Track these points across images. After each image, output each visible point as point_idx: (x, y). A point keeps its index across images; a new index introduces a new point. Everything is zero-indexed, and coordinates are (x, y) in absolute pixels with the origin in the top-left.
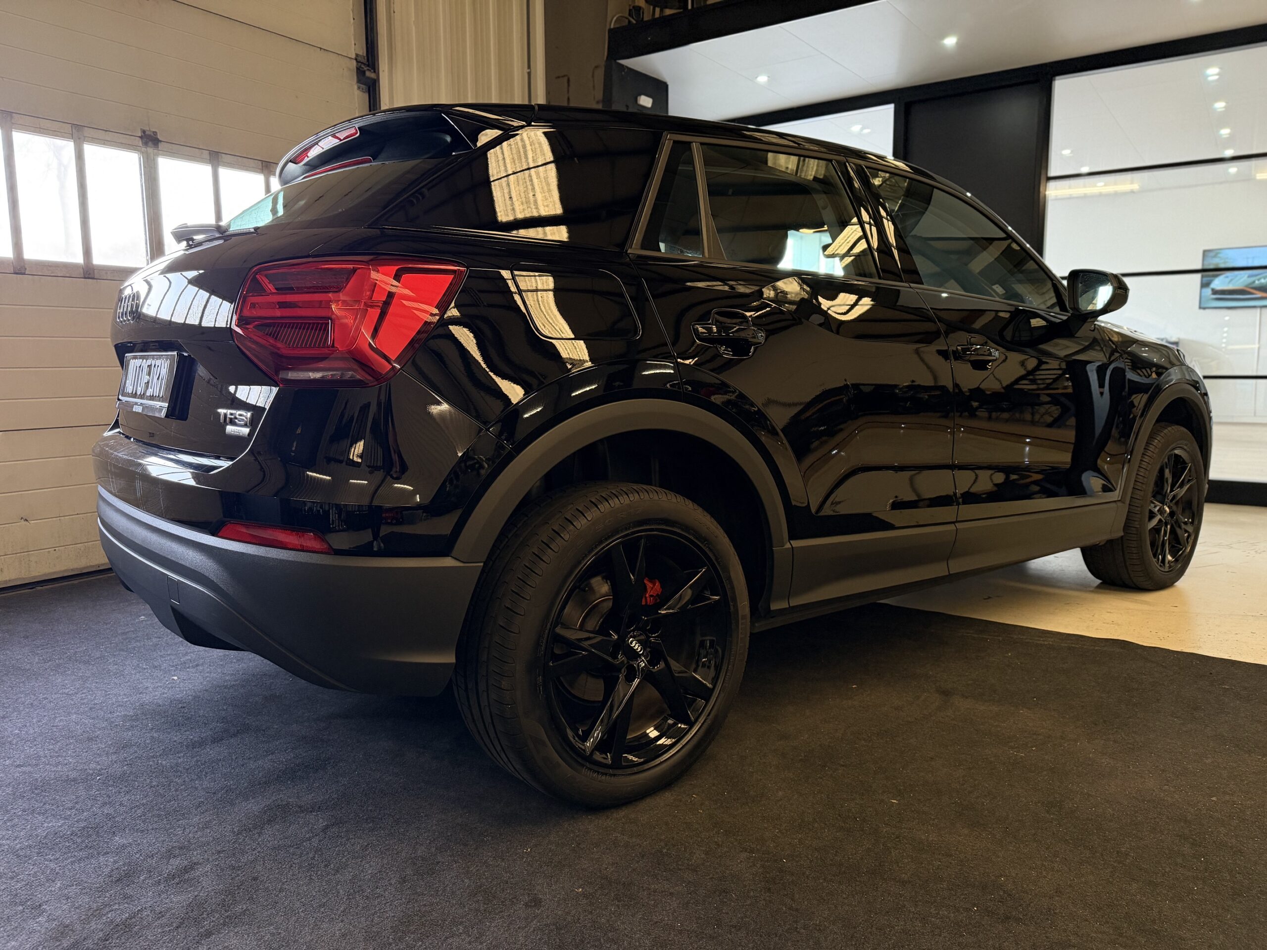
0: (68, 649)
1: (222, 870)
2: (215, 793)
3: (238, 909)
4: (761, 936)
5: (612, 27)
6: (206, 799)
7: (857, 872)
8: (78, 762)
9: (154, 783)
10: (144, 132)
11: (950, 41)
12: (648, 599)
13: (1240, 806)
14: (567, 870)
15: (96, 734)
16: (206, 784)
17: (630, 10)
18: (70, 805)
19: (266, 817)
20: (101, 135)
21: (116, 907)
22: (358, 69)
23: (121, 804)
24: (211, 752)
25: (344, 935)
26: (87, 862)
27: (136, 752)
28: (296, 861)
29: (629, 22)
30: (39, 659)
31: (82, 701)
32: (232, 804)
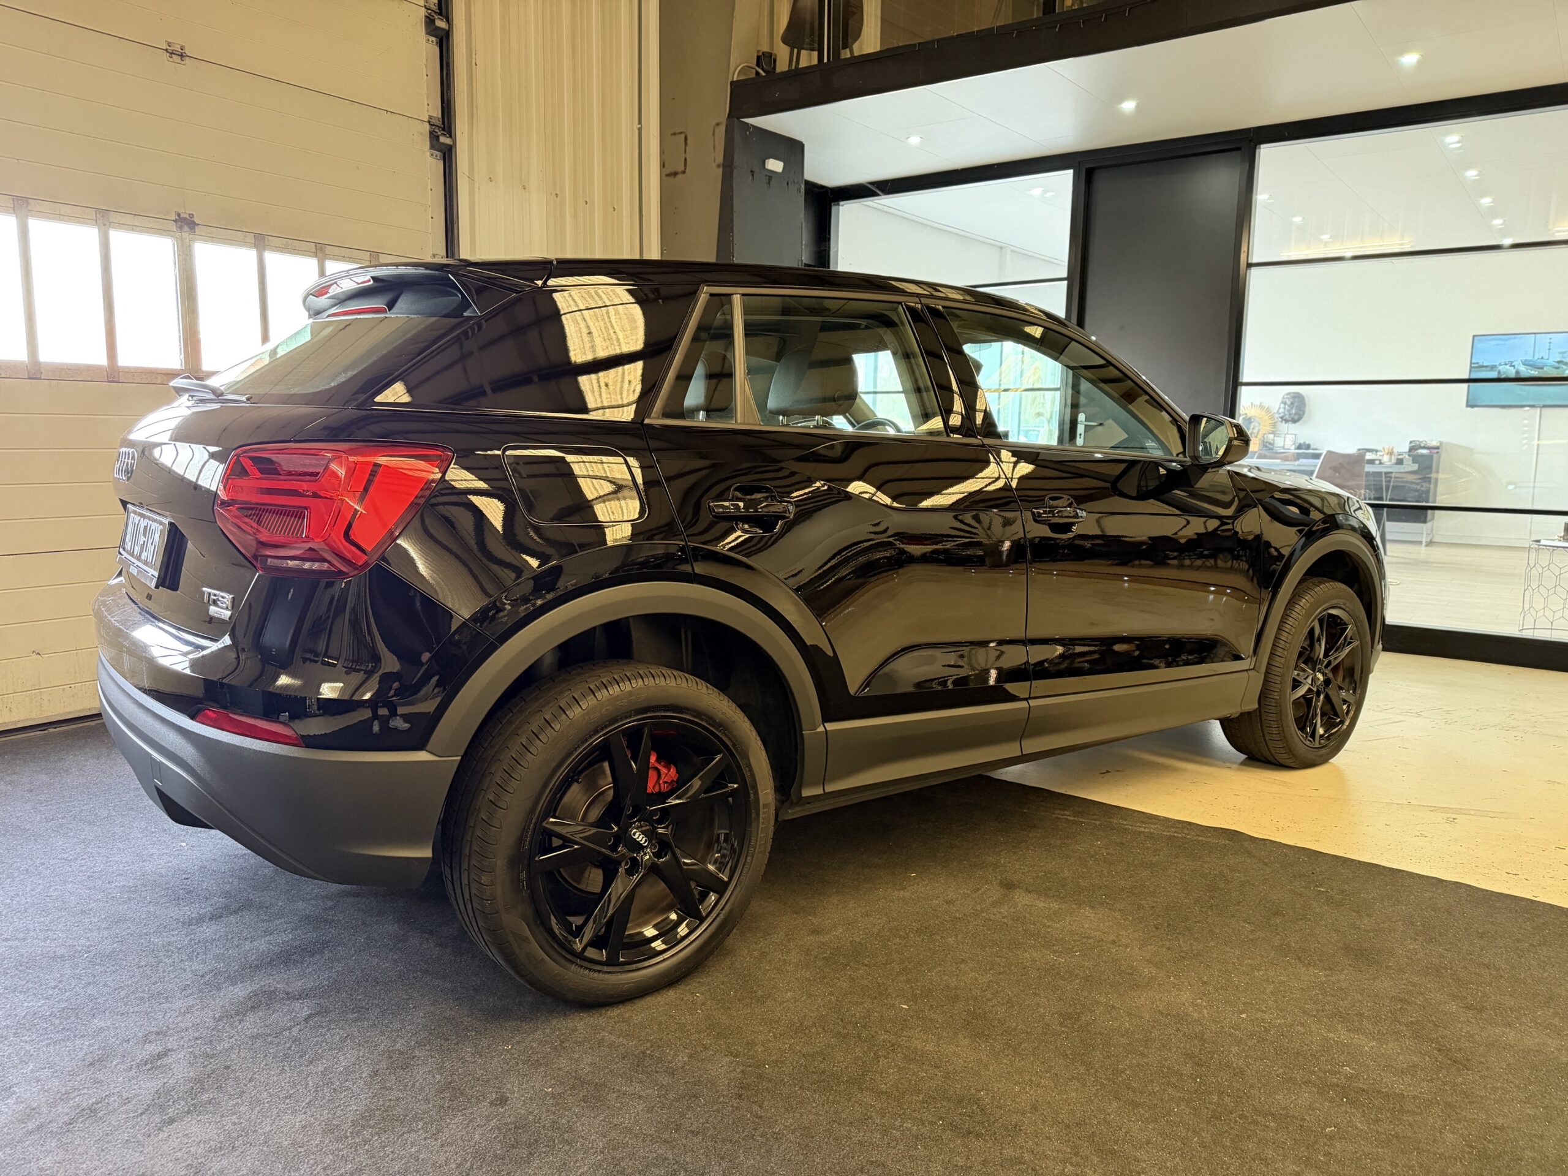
0: (74, 806)
1: (195, 1057)
2: (202, 976)
3: (205, 1097)
4: (716, 1142)
5: (735, 79)
6: (193, 982)
7: (836, 1081)
8: (67, 937)
9: (143, 963)
10: (179, 215)
11: (1129, 106)
12: (662, 785)
13: (1267, 1025)
14: (543, 1069)
15: (90, 906)
16: (195, 966)
17: (758, 58)
18: (53, 984)
19: (250, 1004)
20: (129, 219)
21: (85, 1091)
22: (431, 133)
23: (105, 985)
24: (208, 930)
25: (304, 1127)
26: (63, 1044)
27: (129, 928)
28: (271, 1051)
29: (757, 73)
30: (41, 818)
31: (81, 869)
32: (219, 989)
